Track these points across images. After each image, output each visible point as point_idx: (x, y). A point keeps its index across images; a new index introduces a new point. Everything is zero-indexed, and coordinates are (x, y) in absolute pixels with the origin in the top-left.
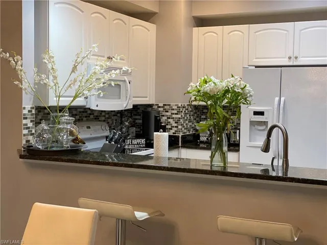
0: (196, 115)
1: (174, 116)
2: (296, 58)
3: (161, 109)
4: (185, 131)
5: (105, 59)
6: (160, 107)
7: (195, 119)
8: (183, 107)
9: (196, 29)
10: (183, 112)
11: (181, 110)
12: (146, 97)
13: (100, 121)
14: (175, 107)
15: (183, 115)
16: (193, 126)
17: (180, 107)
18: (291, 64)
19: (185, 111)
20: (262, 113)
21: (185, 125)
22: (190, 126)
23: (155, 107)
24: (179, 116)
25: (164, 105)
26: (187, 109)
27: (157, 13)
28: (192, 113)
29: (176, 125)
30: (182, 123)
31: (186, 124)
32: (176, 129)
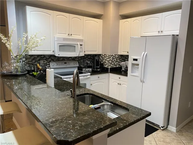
0: (121, 59)
1: (107, 59)
2: (162, 32)
3: (103, 56)
4: (113, 66)
5: (67, 35)
6: (103, 55)
7: (121, 61)
8: (112, 56)
9: (121, 21)
10: (112, 57)
11: (110, 57)
12: (96, 51)
13: (75, 61)
14: (108, 56)
15: (111, 59)
16: (119, 63)
17: (109, 56)
18: (159, 35)
19: (113, 58)
20: (136, 60)
21: (112, 63)
22: (117, 64)
23: (102, 55)
24: (109, 59)
25: (104, 55)
26: (115, 57)
27: (103, 15)
28: (118, 58)
29: (108, 63)
30: (111, 62)
31: (114, 63)
32: (107, 65)
